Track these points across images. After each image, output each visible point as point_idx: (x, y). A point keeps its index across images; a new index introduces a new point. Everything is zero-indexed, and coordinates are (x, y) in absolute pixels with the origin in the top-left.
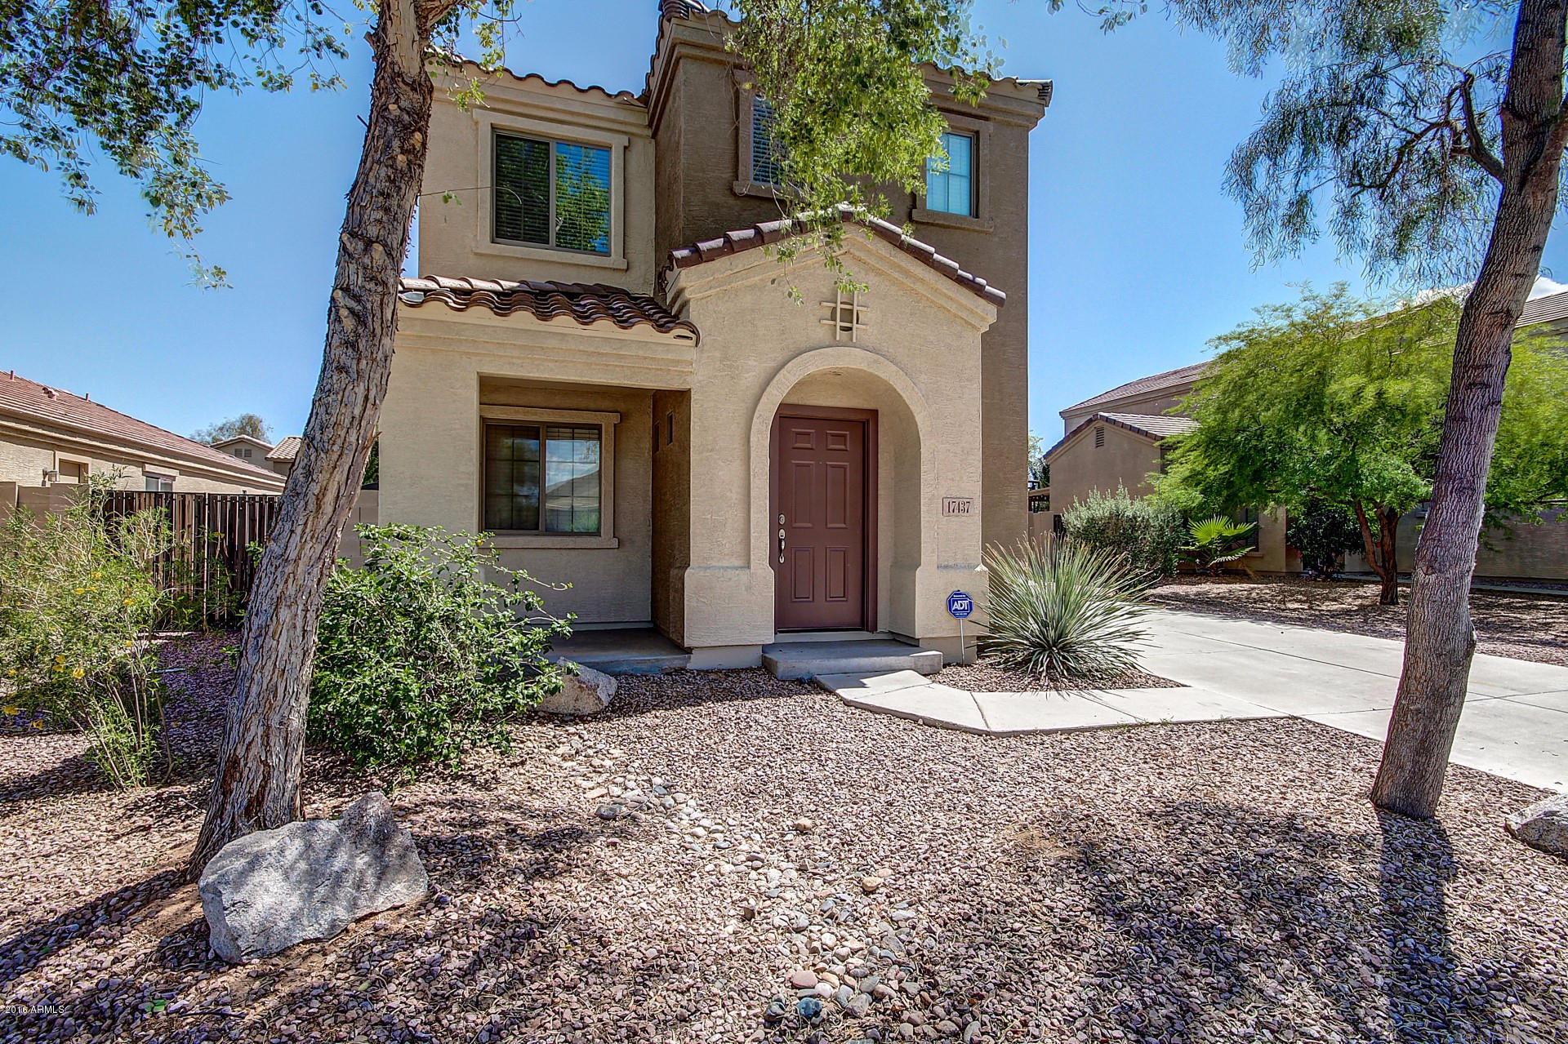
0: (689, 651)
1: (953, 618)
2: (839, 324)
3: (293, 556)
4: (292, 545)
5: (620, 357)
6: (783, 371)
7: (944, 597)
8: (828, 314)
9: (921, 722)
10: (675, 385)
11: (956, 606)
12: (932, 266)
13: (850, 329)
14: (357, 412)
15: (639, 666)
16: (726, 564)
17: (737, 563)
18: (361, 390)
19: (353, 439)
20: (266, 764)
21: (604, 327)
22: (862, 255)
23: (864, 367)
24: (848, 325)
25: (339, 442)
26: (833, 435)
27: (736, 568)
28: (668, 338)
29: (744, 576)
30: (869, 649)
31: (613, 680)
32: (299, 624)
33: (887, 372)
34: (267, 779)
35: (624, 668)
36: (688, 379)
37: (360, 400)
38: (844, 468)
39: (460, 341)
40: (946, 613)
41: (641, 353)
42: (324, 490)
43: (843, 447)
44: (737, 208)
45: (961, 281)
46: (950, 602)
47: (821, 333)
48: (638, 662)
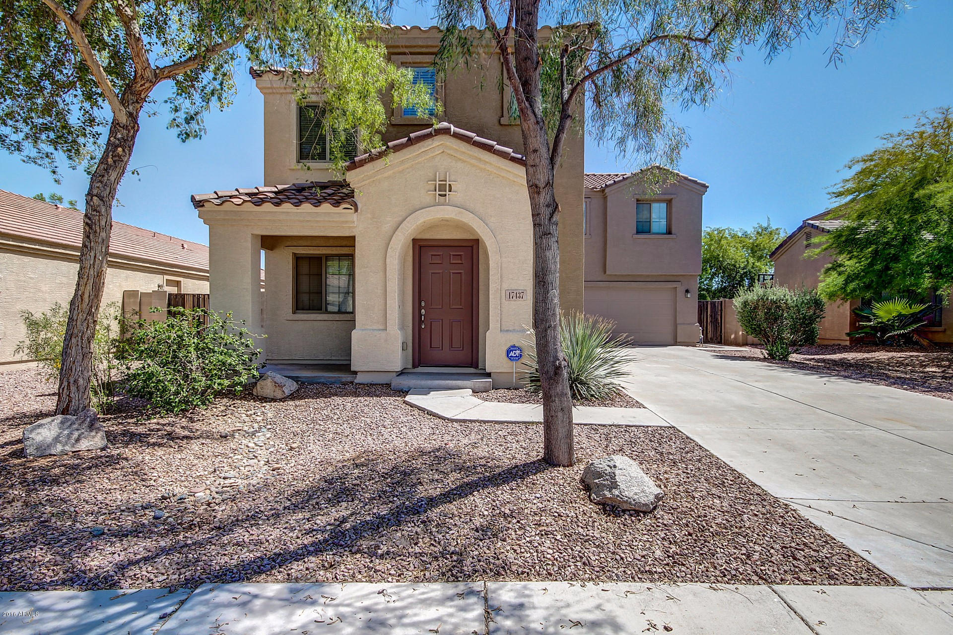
0: (355, 373)
1: (509, 361)
2: (438, 192)
3: (75, 318)
4: (74, 315)
5: (318, 222)
6: (405, 222)
7: (505, 349)
8: (433, 188)
9: (426, 412)
10: (347, 233)
11: (512, 354)
12: (494, 153)
13: (445, 195)
14: (92, 263)
15: (330, 380)
16: (375, 328)
17: (381, 327)
18: (92, 254)
19: (92, 273)
20: (69, 397)
21: (307, 207)
22: (451, 152)
23: (453, 216)
24: (444, 193)
25: (87, 274)
26: (453, 255)
27: (380, 330)
28: (340, 209)
29: (383, 334)
30: (456, 377)
31: (295, 383)
32: (80, 344)
33: (468, 218)
34: (70, 401)
35: (322, 380)
36: (354, 230)
37: (92, 258)
38: (460, 273)
39: (242, 220)
40: (506, 358)
41: (326, 219)
42: (83, 293)
43: (460, 262)
44: (394, 132)
45: (513, 159)
46: (508, 352)
47: (428, 198)
48: (329, 378)
